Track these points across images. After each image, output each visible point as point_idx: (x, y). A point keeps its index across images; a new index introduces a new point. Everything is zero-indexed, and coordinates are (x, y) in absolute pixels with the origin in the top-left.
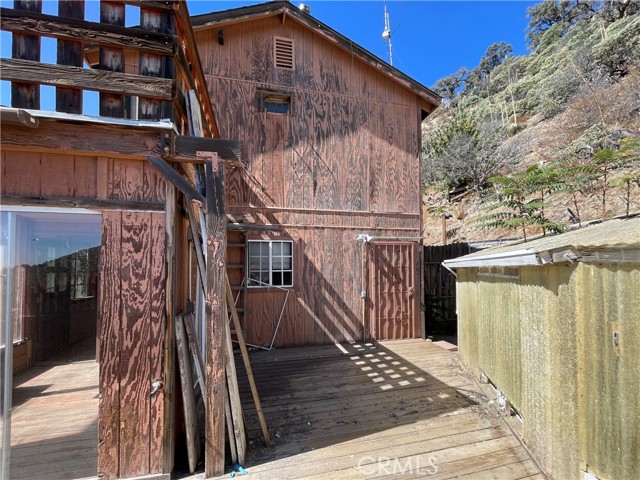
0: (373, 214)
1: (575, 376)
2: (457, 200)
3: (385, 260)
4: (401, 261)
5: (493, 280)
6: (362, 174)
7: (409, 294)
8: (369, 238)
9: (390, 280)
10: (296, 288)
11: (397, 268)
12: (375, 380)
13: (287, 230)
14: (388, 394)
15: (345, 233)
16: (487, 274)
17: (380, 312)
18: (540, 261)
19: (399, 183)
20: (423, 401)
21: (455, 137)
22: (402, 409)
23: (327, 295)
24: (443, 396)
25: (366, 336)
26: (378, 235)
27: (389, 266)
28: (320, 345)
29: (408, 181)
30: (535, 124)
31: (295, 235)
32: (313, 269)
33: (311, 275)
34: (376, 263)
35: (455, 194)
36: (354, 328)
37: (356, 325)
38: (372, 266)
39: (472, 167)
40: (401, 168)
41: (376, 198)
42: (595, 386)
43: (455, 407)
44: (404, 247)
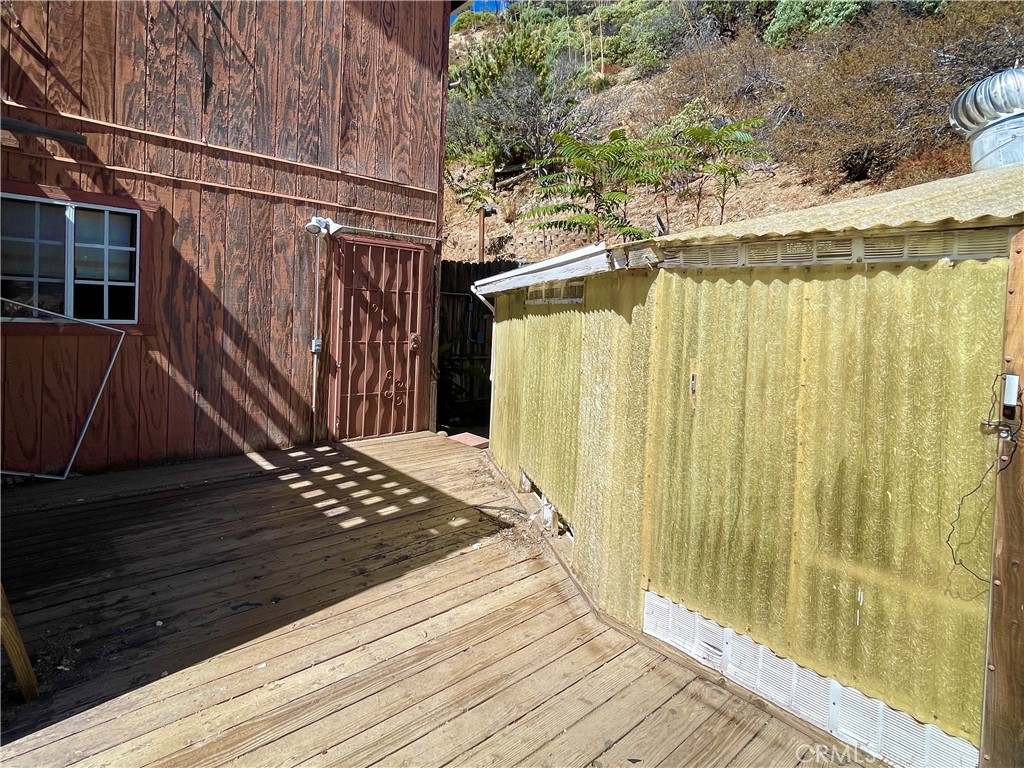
0: (342, 177)
1: (642, 450)
2: (506, 187)
3: (366, 276)
4: (398, 282)
5: (546, 311)
6: (323, 85)
7: (410, 346)
8: (334, 227)
9: (374, 318)
10: (147, 328)
11: (389, 294)
12: (330, 513)
13: (122, 182)
14: (355, 535)
15: (279, 210)
16: (539, 302)
17: (350, 382)
18: (612, 264)
19: (401, 124)
20: (421, 536)
21: (510, 69)
22: (378, 557)
23: (229, 346)
24: (458, 522)
25: (318, 433)
26: (355, 223)
27: (375, 289)
28: (206, 457)
29: (420, 123)
30: (628, 82)
31: (147, 199)
32: (194, 283)
33: (187, 298)
34: (348, 281)
35: (504, 175)
36: (291, 417)
37: (297, 410)
38: (338, 287)
39: (534, 131)
40: (407, 92)
41: (351, 144)
42: (665, 458)
43: (475, 537)
44: (406, 254)
